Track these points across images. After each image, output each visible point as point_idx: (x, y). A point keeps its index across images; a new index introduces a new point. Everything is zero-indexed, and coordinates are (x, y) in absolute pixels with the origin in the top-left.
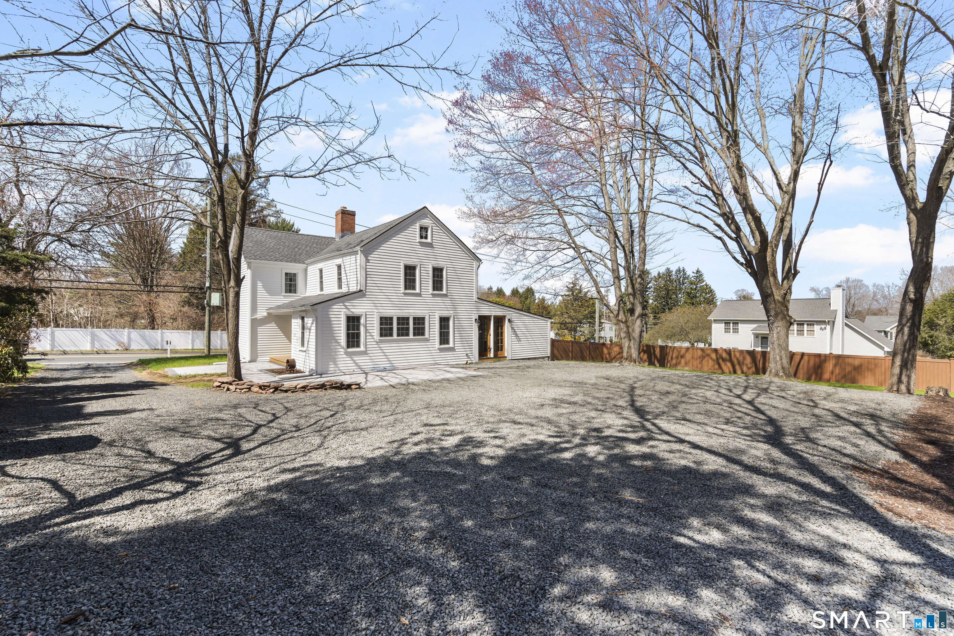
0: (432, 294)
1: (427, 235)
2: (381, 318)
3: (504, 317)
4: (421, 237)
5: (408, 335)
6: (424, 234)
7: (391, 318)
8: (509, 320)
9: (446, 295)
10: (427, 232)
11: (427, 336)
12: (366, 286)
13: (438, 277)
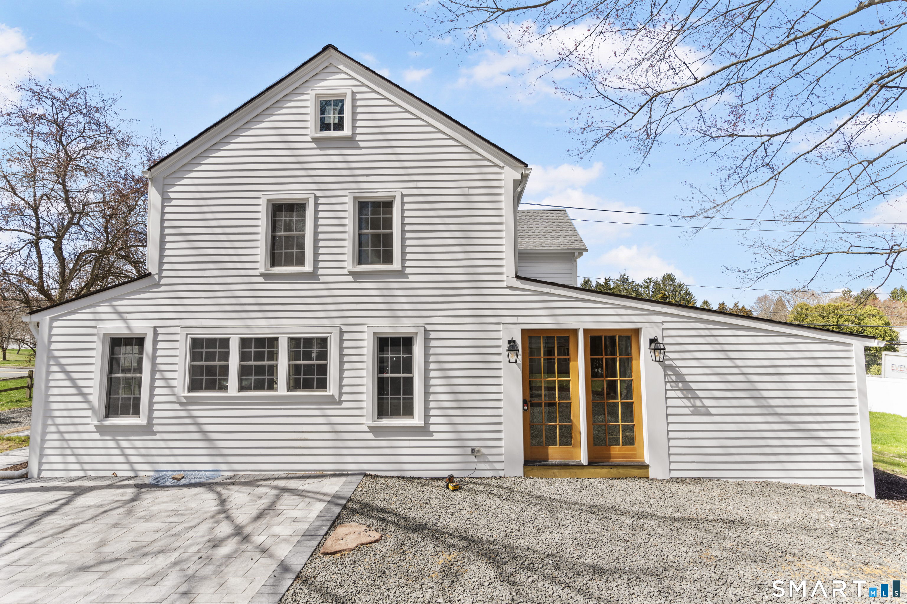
0: (352, 273)
1: (341, 120)
2: (196, 343)
3: (637, 332)
4: (325, 126)
5: (271, 385)
6: (332, 117)
7: (225, 343)
8: (652, 341)
9: (401, 274)
10: (341, 111)
11: (332, 390)
12: (161, 264)
13: (375, 226)
